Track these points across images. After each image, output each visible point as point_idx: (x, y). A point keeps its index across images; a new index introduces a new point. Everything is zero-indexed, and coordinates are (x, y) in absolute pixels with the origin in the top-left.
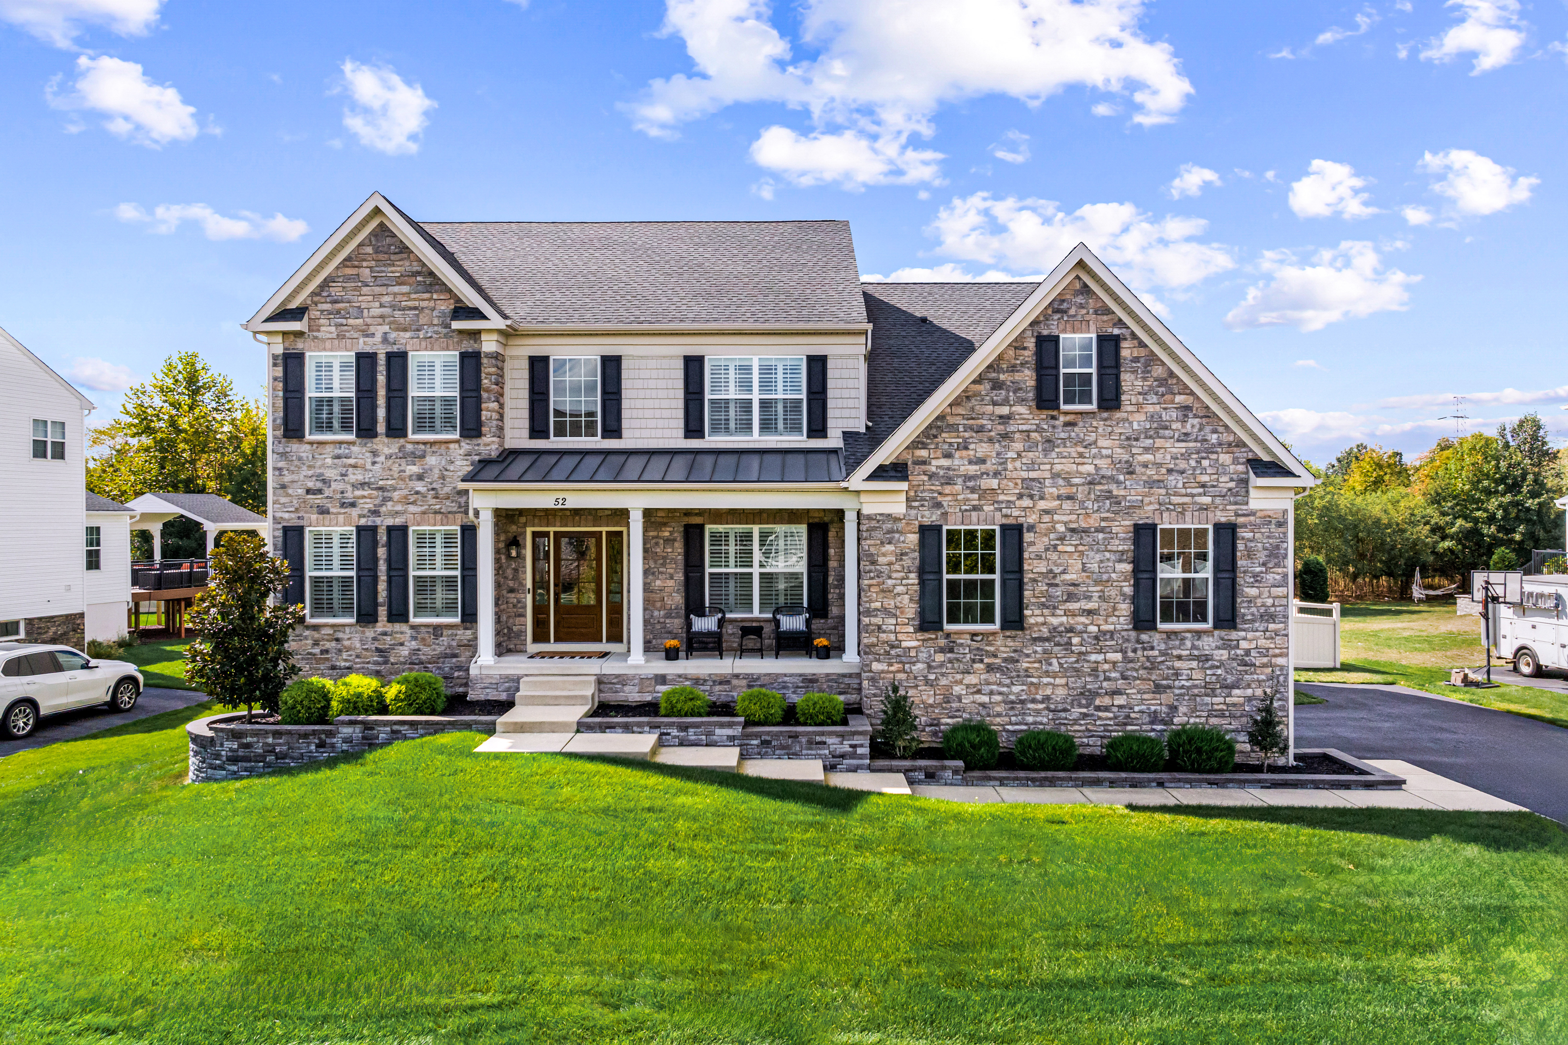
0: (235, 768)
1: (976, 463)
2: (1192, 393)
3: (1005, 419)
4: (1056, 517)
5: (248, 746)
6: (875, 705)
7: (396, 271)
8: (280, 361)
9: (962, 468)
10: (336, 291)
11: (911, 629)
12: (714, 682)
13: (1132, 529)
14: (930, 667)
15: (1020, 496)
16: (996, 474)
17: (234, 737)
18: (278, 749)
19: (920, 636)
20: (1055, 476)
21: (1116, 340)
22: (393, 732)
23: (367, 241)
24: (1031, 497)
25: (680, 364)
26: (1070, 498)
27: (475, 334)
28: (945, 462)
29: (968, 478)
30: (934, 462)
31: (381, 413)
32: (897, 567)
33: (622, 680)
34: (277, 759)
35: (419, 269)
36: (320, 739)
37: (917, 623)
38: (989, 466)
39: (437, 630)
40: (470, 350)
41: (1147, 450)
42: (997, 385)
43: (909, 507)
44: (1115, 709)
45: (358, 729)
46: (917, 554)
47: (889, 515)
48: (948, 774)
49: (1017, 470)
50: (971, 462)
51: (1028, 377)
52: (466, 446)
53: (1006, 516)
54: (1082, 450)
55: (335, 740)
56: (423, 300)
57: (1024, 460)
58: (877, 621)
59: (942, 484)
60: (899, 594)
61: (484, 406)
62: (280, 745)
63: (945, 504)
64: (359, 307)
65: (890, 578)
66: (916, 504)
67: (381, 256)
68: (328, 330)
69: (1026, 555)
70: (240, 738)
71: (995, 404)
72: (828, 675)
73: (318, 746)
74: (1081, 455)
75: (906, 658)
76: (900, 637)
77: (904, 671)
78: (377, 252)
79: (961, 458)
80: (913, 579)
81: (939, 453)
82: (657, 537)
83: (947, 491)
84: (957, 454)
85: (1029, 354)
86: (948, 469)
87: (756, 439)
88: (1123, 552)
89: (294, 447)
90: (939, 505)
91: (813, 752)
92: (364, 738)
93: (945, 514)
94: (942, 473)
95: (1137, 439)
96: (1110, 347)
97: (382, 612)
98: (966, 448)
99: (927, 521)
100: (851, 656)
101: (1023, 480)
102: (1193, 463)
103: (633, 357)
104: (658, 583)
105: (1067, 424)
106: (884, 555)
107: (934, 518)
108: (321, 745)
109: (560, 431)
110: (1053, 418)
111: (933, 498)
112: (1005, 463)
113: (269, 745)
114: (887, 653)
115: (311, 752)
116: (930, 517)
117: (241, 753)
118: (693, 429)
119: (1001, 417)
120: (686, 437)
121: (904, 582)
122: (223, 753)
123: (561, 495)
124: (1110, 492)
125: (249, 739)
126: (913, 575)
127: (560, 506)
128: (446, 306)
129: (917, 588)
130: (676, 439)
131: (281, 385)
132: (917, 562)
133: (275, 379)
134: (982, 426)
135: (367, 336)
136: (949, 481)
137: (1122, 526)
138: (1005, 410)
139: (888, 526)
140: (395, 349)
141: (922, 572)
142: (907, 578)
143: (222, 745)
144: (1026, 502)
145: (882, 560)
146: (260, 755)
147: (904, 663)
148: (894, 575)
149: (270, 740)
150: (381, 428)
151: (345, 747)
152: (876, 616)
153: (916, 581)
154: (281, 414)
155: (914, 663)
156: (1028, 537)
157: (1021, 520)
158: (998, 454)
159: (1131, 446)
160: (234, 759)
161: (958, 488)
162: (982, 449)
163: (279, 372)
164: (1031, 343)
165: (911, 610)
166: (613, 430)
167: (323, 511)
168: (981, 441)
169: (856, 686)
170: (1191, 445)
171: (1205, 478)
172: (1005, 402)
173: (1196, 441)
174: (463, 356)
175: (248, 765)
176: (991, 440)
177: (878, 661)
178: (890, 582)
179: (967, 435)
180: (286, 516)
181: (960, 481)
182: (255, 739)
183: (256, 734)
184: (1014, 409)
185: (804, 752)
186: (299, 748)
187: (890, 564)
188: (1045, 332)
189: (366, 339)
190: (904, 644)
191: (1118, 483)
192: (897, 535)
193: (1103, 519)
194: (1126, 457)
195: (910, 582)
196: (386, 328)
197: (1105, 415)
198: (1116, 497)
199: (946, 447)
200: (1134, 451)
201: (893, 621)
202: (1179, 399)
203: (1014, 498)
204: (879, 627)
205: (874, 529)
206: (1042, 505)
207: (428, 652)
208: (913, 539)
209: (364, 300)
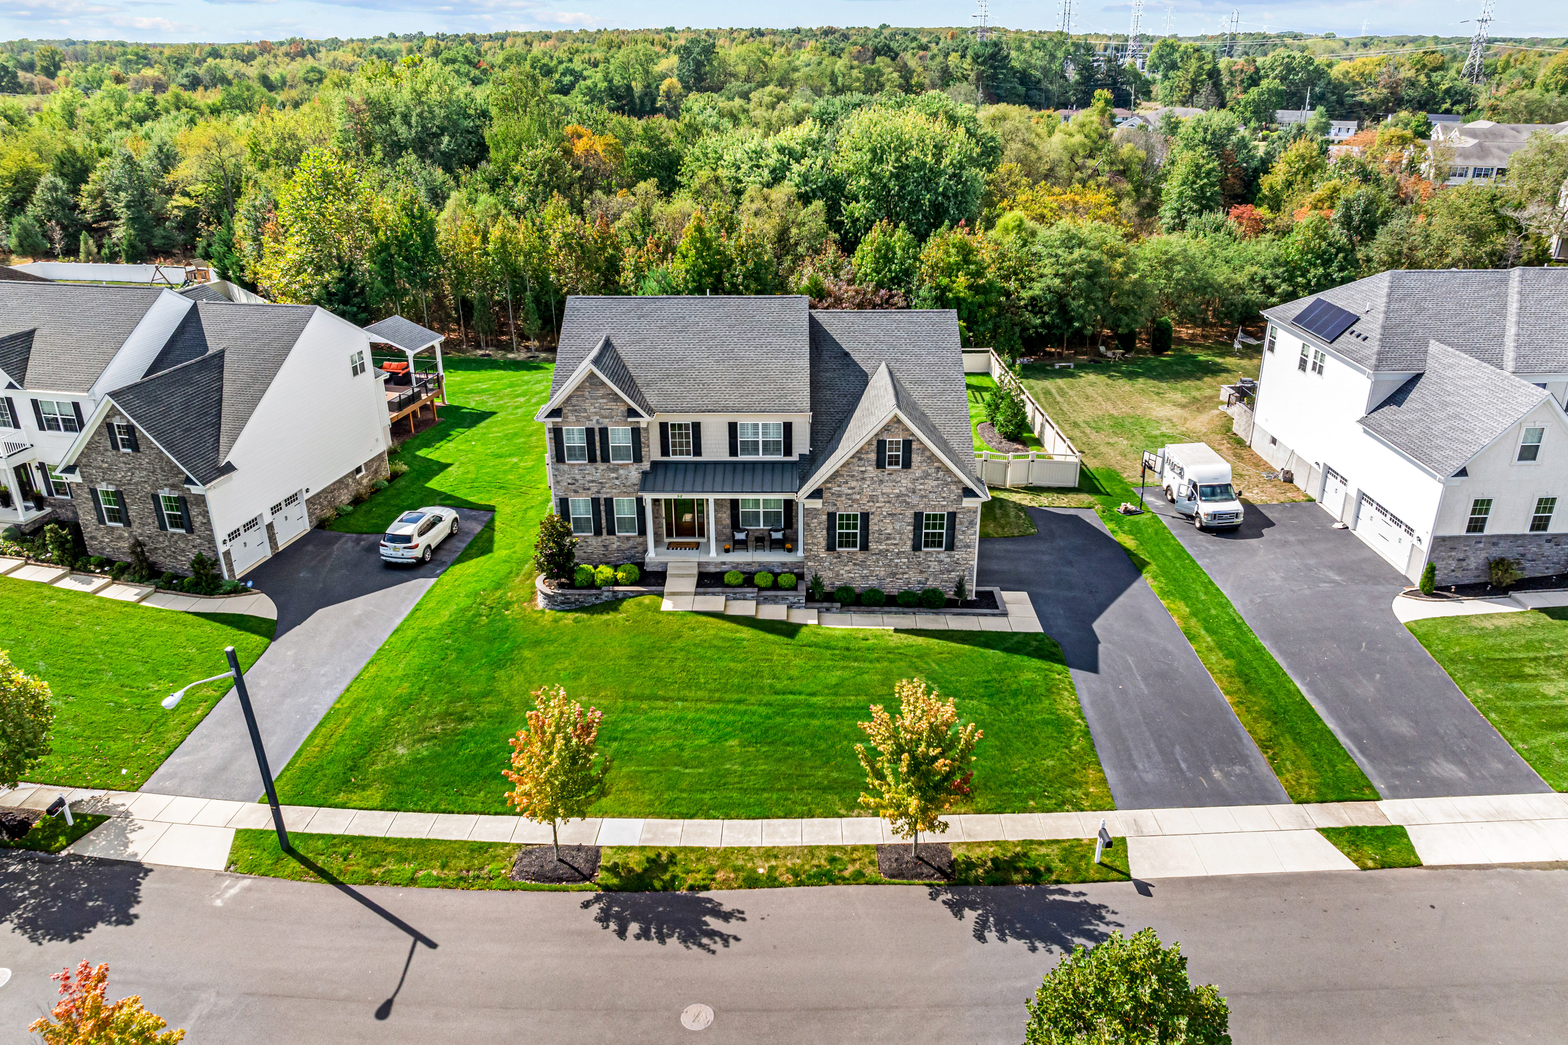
0: (565, 608)
1: (851, 489)
2: (941, 462)
3: (863, 472)
4: (883, 510)
5: (568, 599)
6: (808, 578)
7: (601, 392)
8: (552, 433)
9: (845, 491)
10: (574, 401)
11: (824, 550)
12: (746, 565)
13: (913, 514)
14: (831, 564)
15: (869, 502)
16: (859, 493)
17: (562, 595)
18: (580, 600)
19: (827, 553)
20: (883, 494)
21: (910, 442)
22: (622, 595)
23: (586, 380)
24: (873, 502)
25: (727, 425)
26: (889, 502)
27: (637, 423)
28: (838, 489)
29: (847, 495)
30: (833, 489)
31: (598, 453)
32: (818, 528)
33: (708, 563)
34: (580, 603)
35: (610, 392)
36: (596, 596)
37: (826, 548)
38: (856, 490)
39: (628, 538)
40: (635, 426)
41: (921, 484)
42: (860, 459)
43: (823, 507)
44: (904, 580)
45: (610, 593)
46: (826, 523)
47: (816, 510)
48: (834, 609)
49: (868, 492)
50: (849, 489)
51: (873, 456)
52: (636, 466)
53: (863, 509)
54: (894, 484)
55: (603, 597)
56: (612, 405)
57: (871, 488)
59: (837, 497)
60: (819, 538)
61: (642, 448)
63: (838, 505)
64: (585, 408)
65: (815, 531)
66: (826, 506)
67: (593, 387)
68: (572, 418)
69: (870, 524)
70: (565, 596)
71: (859, 466)
72: (791, 561)
73: (596, 600)
74: (894, 486)
75: (821, 561)
76: (819, 553)
77: (820, 565)
78: (591, 384)
79: (845, 487)
80: (825, 532)
81: (836, 485)
83: (839, 500)
84: (843, 486)
85: (874, 447)
86: (840, 491)
87: (761, 457)
88: (909, 523)
89: (561, 466)
90: (835, 505)
91: (784, 602)
92: (612, 596)
93: (838, 509)
94: (837, 493)
95: (917, 480)
96: (908, 444)
97: (604, 531)
98: (847, 483)
99: (830, 511)
100: (800, 553)
101: (870, 496)
102: (940, 489)
103: (705, 423)
105: (889, 474)
106: (814, 523)
109: (675, 453)
110: (883, 472)
111: (833, 503)
112: (863, 489)
114: (814, 559)
115: (591, 602)
116: (832, 509)
117: (566, 601)
118: (733, 452)
119: (861, 471)
120: (730, 456)
121: (821, 533)
122: (558, 600)
123: (680, 494)
124: (905, 500)
127: (679, 497)
128: (624, 408)
129: (826, 535)
130: (726, 457)
131: (553, 441)
132: (826, 526)
133: (551, 439)
134: (854, 475)
135: (590, 421)
136: (840, 496)
137: (910, 513)
138: (863, 469)
139: (816, 514)
140: (602, 426)
141: (828, 529)
143: (557, 598)
144: (871, 504)
145: (813, 525)
146: (573, 602)
147: (820, 563)
148: (817, 531)
149: (577, 597)
150: (599, 458)
151: (605, 599)
152: (810, 545)
154: (555, 453)
155: (824, 563)
156: (871, 517)
157: (869, 511)
158: (860, 486)
159: (915, 483)
161: (843, 498)
162: (854, 484)
163: (552, 436)
164: (875, 443)
165: (824, 543)
166: (698, 452)
167: (576, 492)
168: (853, 481)
169: (801, 568)
170: (940, 482)
171: (945, 495)
172: (864, 466)
173: (942, 480)
174: (633, 432)
175: (569, 605)
176: (857, 480)
177: (810, 562)
178: (816, 533)
179: (847, 478)
181: (844, 496)
184: (867, 468)
185: (780, 602)
186: (589, 600)
187: (816, 527)
188: (881, 438)
190: (821, 556)
191: (909, 497)
192: (818, 516)
193: (902, 510)
194: (912, 487)
195: (823, 533)
196: (598, 417)
197: (905, 470)
198: (908, 502)
199: (839, 483)
201: (817, 547)
203: (866, 503)
204: (811, 550)
205: (809, 512)
206: (877, 505)
207: (625, 546)
208: (825, 517)
209: (587, 405)
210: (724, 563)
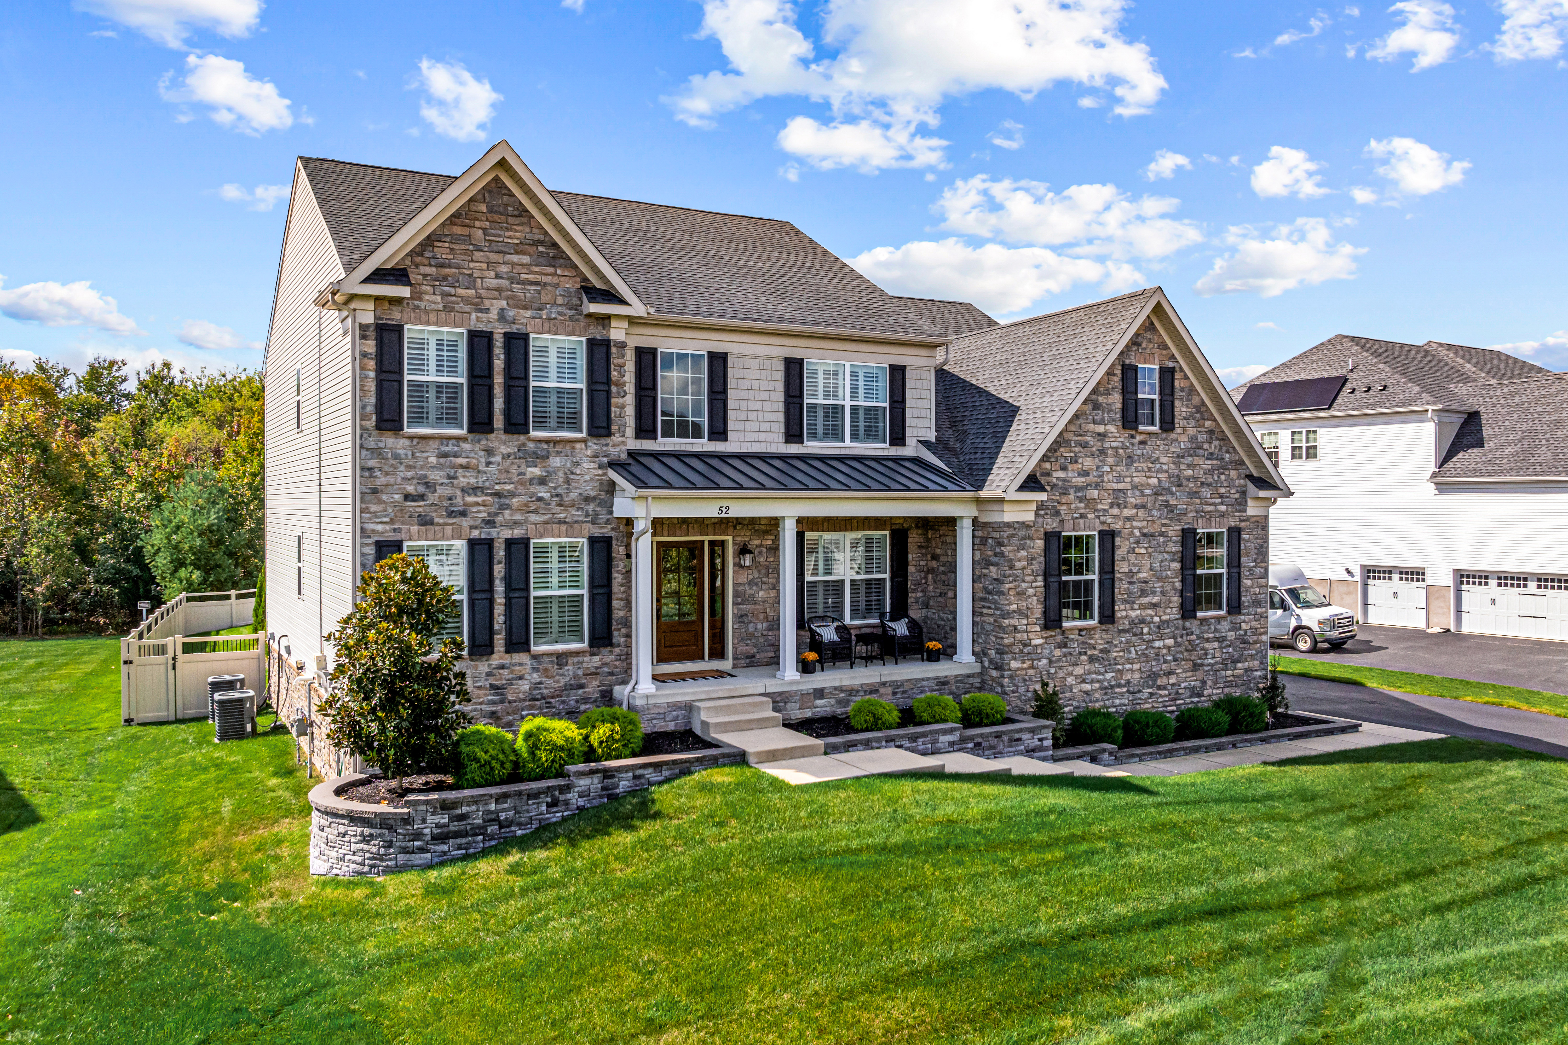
0: (445, 848)
1: (1083, 476)
2: (1215, 420)
3: (1102, 436)
4: (1135, 524)
5: (463, 817)
7: (515, 236)
8: (371, 333)
9: (1074, 480)
10: (442, 252)
11: (1038, 629)
12: (865, 691)
13: (1180, 533)
14: (1051, 662)
15: (1112, 506)
16: (1097, 486)
17: (442, 808)
18: (503, 816)
19: (1045, 634)
20: (1135, 487)
21: (1172, 371)
22: (635, 777)
23: (480, 197)
24: (1119, 506)
25: (780, 366)
26: (1143, 507)
27: (604, 320)
28: (1061, 474)
29: (1078, 489)
30: (1055, 474)
31: (499, 404)
32: (1029, 571)
34: (501, 827)
35: (542, 237)
36: (553, 796)
37: (1042, 622)
38: (1092, 479)
39: (561, 658)
40: (598, 337)
41: (1189, 466)
42: (1098, 407)
43: (1037, 515)
44: (1169, 687)
45: (596, 779)
46: (1042, 559)
47: (1023, 523)
48: (1106, 756)
49: (1110, 482)
50: (1079, 475)
51: (1116, 400)
52: (594, 446)
53: (1102, 523)
54: (1150, 465)
55: (570, 796)
56: (545, 274)
57: (1114, 474)
58: (1013, 622)
59: (1060, 494)
60: (1030, 596)
61: (614, 401)
62: (504, 810)
63: (1062, 512)
64: (471, 275)
65: (1024, 581)
66: (1042, 512)
67: (496, 217)
68: (432, 300)
69: (1116, 558)
70: (453, 808)
71: (1095, 422)
72: (956, 676)
73: (549, 805)
74: (1150, 470)
75: (1034, 655)
76: (1031, 636)
77: (1032, 667)
78: (491, 210)
79: (1073, 470)
80: (1040, 581)
81: (1058, 467)
82: (761, 545)
83: (1064, 501)
84: (1070, 467)
85: (1116, 380)
86: (1064, 480)
87: (848, 446)
88: (1174, 553)
89: (389, 441)
90: (1057, 513)
91: (1013, 749)
92: (603, 789)
93: (1062, 522)
94: (1060, 483)
95: (1183, 457)
96: (1168, 377)
97: (499, 641)
98: (1076, 462)
99: (1049, 528)
100: (966, 658)
101: (1114, 490)
102: (1216, 478)
103: (738, 355)
104: (762, 593)
105: (1142, 443)
106: (1019, 560)
107: (1055, 525)
108: (554, 804)
109: (668, 433)
110: (1133, 437)
111: (1054, 507)
112: (1102, 476)
113: (490, 812)
114: (1021, 652)
115: (541, 814)
116: (1052, 525)
117: (454, 826)
118: (793, 434)
119: (1099, 434)
120: (787, 442)
121: (1034, 584)
122: (427, 831)
123: (725, 503)
124: (1167, 501)
125: (465, 809)
126: (1040, 578)
127: (723, 515)
128: (572, 284)
129: (1042, 590)
130: (777, 443)
131: (372, 364)
132: (1043, 565)
133: (364, 355)
134: (1087, 442)
135: (481, 311)
136: (1065, 492)
137: (1174, 531)
138: (1101, 429)
139: (1022, 533)
140: (514, 329)
141: (1046, 575)
142: (1036, 581)
143: (424, 821)
144: (1115, 511)
145: (1019, 565)
146: (479, 827)
147: (1032, 660)
148: (1027, 579)
149: (493, 807)
150: (499, 421)
151: (581, 802)
152: (1013, 618)
153: (1042, 584)
154: (373, 400)
155: (1039, 660)
156: (1118, 540)
157: (1113, 526)
158: (1098, 468)
159: (1180, 463)
160: (441, 838)
161: (1072, 497)
162: (1088, 463)
163: (370, 346)
164: (1119, 371)
165: (1038, 610)
166: (719, 433)
167: (425, 522)
168: (1086, 456)
169: (978, 685)
170: (1215, 462)
171: (1222, 490)
172: (1101, 422)
173: (1217, 459)
174: (592, 344)
175: (464, 841)
176: (1092, 455)
177: (1015, 659)
178: (1024, 585)
179: (1077, 449)
180: (380, 528)
181: (1072, 491)
182: (474, 808)
183: (475, 801)
184: (1108, 427)
185: (1006, 750)
186: (528, 811)
187: (1024, 568)
188: (1127, 362)
189: (480, 315)
190: (1034, 642)
191: (1172, 493)
192: (1028, 542)
193: (1163, 525)
194: (1176, 472)
195: (1038, 584)
196: (504, 303)
197: (1164, 435)
198: (1171, 506)
199: (1063, 460)
200: (1182, 467)
201: (1025, 622)
202: (1208, 423)
203: (1107, 507)
204: (1015, 627)
205: (1013, 536)
206: (1127, 512)
207: (551, 685)
208: (1040, 543)
209: (476, 267)
210: (820, 693)
